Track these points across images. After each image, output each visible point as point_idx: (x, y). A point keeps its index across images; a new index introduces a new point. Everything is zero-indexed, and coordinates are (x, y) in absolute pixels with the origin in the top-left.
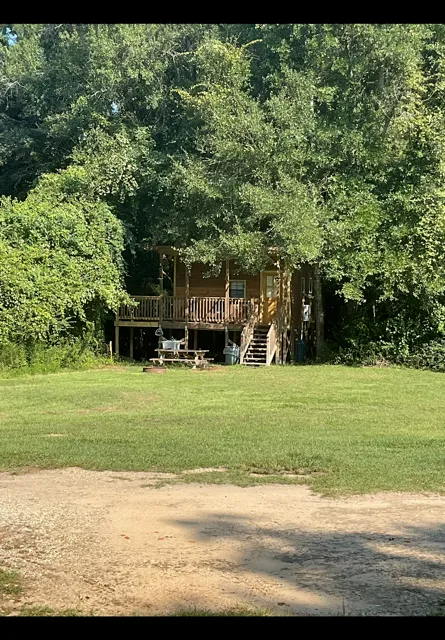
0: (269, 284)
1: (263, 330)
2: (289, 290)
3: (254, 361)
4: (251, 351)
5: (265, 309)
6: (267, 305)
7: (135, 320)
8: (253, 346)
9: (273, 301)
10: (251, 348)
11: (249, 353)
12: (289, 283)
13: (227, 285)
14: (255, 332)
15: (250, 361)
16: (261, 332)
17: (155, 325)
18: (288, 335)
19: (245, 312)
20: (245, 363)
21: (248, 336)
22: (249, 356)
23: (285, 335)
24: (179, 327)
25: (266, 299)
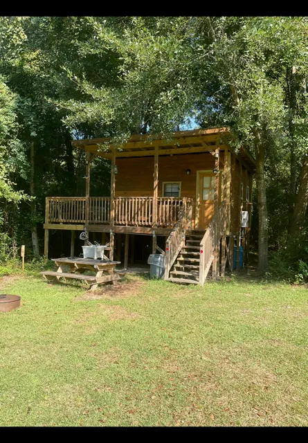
0: (206, 185)
1: (197, 236)
2: (228, 191)
3: (184, 277)
4: (181, 262)
5: (202, 213)
6: (203, 209)
7: (64, 223)
8: (184, 256)
9: (210, 204)
10: (182, 258)
11: (178, 265)
12: (228, 183)
13: (156, 183)
14: (187, 238)
15: (179, 276)
16: (194, 239)
17: (80, 228)
18: (227, 242)
19: (176, 213)
20: (172, 279)
21: (177, 243)
22: (178, 269)
23: (224, 243)
24: (104, 231)
25: (203, 202)
